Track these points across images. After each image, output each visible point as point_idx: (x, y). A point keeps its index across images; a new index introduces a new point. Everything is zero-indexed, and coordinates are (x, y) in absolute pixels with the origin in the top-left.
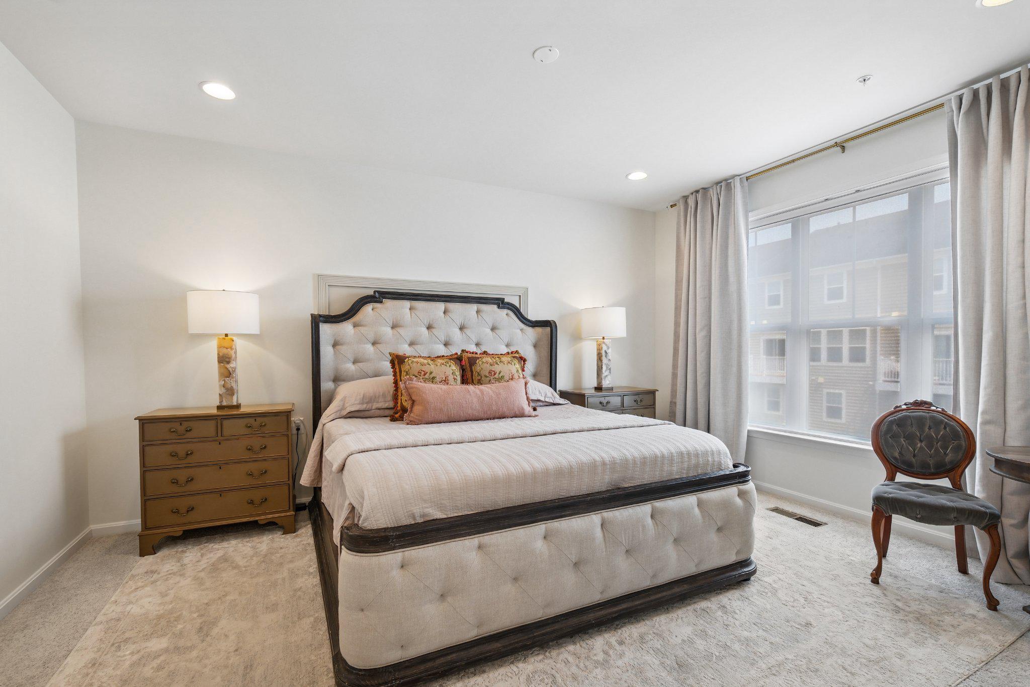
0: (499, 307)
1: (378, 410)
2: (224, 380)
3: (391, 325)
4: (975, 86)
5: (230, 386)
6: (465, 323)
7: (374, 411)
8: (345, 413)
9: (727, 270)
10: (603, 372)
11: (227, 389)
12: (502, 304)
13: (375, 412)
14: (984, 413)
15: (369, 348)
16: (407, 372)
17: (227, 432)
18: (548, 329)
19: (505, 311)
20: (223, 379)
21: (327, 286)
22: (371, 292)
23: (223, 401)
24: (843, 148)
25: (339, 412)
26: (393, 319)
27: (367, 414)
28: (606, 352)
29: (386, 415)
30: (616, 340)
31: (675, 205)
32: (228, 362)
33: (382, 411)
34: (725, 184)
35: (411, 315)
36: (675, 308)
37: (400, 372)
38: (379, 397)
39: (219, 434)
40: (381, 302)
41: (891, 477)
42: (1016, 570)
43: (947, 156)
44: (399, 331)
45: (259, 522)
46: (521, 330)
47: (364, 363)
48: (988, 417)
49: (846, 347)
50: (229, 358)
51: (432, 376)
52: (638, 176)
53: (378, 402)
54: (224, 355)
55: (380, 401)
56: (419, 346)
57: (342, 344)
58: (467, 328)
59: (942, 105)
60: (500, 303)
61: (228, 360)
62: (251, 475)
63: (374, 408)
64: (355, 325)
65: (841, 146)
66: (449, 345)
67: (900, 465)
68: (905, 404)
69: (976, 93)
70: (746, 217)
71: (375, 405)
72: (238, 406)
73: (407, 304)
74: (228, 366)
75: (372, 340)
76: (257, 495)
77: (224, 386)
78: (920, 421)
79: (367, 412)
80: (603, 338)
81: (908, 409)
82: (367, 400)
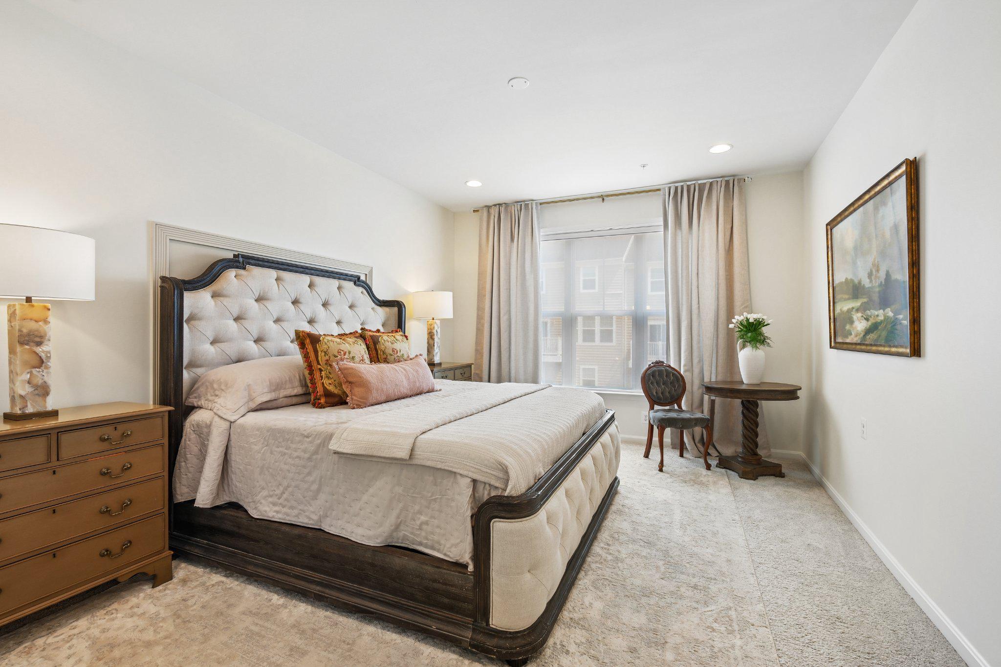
0: (355, 284)
1: (286, 399)
2: (31, 373)
3: (257, 297)
4: (676, 185)
5: (40, 382)
6: (329, 299)
7: (281, 400)
8: (253, 405)
9: (524, 270)
10: (435, 349)
11: (36, 387)
12: (358, 281)
13: (283, 401)
14: (685, 366)
15: (233, 326)
16: (325, 352)
17: (65, 453)
18: (396, 309)
19: (361, 289)
20: (29, 370)
21: (168, 241)
22: (230, 255)
23: (27, 406)
24: (603, 200)
25: (246, 404)
26: (260, 291)
27: (274, 404)
28: (437, 331)
29: (293, 403)
30: (443, 321)
31: (477, 211)
32: (39, 344)
33: (290, 399)
34: (524, 205)
35: (279, 287)
36: (478, 296)
37: (316, 352)
38: (286, 382)
39: (54, 457)
40: (244, 268)
41: (652, 408)
42: (699, 449)
43: (661, 219)
44: (265, 304)
45: (120, 580)
46: (373, 309)
47: (226, 343)
48: (686, 368)
49: (597, 329)
50: (41, 337)
51: (351, 355)
52: (474, 184)
53: (285, 389)
54: (30, 331)
55: (287, 387)
56: (286, 323)
57: (200, 319)
58: (330, 304)
59: (659, 190)
60: (357, 281)
61: (38, 339)
62: (107, 512)
63: (281, 396)
64: (215, 295)
65: (603, 197)
66: (314, 322)
67: (656, 400)
68: (652, 363)
69: (676, 188)
70: (539, 231)
71: (283, 393)
72: (54, 414)
73: (273, 273)
74: (38, 350)
75: (235, 315)
76: (114, 541)
77: (29, 383)
78: (660, 372)
79: (275, 401)
80: (433, 319)
81: (654, 366)
82: (274, 388)
